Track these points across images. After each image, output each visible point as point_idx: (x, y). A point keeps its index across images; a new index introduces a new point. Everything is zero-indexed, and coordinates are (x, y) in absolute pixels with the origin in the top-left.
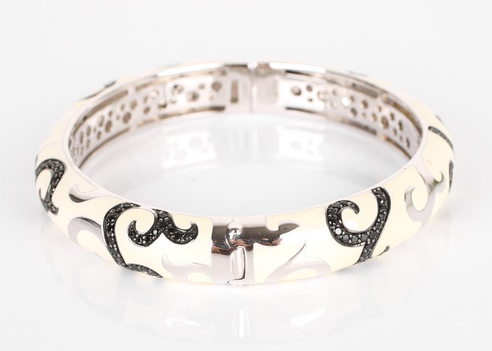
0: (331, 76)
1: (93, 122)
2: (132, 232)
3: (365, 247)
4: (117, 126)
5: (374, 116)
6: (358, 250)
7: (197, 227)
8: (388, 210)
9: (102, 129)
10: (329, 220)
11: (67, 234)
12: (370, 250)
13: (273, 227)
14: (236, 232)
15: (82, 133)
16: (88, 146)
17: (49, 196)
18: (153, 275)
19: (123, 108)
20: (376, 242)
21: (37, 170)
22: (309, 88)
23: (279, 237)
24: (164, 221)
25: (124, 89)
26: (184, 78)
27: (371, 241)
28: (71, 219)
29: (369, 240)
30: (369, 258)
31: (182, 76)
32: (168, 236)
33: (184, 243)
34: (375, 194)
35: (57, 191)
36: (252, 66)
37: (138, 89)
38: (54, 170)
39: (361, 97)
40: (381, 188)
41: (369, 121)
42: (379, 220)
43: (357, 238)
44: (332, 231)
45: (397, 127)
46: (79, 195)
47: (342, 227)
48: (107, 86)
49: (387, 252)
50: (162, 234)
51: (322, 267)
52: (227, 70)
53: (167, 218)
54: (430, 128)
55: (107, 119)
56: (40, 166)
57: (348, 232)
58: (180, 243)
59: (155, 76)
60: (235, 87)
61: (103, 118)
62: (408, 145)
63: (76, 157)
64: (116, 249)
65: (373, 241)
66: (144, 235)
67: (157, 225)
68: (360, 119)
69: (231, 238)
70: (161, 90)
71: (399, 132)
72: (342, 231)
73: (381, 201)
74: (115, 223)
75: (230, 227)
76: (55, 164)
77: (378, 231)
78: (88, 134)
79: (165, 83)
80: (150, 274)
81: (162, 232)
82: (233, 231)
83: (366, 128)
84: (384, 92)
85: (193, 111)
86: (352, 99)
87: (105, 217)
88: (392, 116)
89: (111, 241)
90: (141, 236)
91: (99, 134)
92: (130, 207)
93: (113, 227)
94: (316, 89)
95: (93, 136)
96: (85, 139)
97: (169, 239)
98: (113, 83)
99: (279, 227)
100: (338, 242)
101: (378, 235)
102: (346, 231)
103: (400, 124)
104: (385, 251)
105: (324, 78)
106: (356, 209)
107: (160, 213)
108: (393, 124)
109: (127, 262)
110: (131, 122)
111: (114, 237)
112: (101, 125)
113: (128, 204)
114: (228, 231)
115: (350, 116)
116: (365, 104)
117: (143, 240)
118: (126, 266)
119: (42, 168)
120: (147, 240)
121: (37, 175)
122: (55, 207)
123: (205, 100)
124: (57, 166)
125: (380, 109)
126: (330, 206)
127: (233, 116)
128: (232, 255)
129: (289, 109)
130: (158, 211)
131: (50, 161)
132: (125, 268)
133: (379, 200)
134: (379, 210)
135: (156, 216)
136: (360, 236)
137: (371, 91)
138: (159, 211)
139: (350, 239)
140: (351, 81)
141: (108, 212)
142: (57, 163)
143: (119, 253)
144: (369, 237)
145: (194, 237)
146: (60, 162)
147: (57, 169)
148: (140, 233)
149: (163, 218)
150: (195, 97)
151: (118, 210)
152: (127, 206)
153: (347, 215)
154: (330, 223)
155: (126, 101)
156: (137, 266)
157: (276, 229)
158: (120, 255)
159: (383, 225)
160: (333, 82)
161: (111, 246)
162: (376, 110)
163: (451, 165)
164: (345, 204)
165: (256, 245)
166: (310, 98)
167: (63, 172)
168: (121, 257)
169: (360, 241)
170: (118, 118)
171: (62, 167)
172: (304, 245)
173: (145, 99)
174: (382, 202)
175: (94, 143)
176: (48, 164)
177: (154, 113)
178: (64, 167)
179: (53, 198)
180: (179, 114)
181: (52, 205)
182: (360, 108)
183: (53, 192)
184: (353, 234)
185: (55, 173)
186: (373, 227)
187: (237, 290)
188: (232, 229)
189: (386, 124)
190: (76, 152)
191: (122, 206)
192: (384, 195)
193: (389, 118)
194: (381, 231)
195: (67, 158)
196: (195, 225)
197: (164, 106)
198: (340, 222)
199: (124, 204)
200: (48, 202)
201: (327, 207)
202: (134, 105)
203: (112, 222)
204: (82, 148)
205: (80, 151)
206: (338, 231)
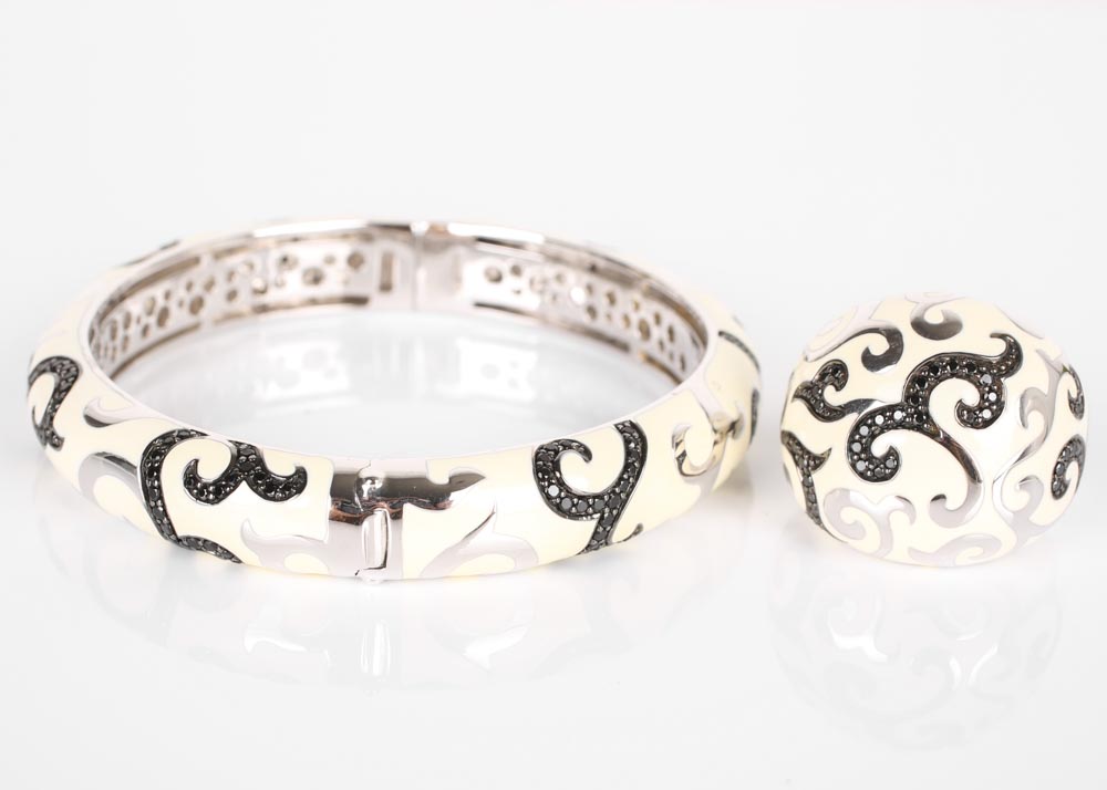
0: (553, 249)
1: (135, 306)
2: (191, 479)
3: (600, 523)
4: (178, 318)
5: (627, 319)
6: (587, 527)
7: (305, 473)
8: (642, 460)
9: (152, 320)
10: (537, 470)
11: (77, 485)
12: (608, 528)
13: (439, 478)
14: (373, 483)
15: (114, 322)
16: (124, 348)
17: (48, 418)
18: (225, 558)
19: (189, 287)
20: (619, 515)
21: (31, 377)
22: (516, 271)
23: (449, 495)
24: (248, 460)
25: (194, 253)
26: (298, 243)
27: (611, 512)
28: (85, 457)
29: (607, 510)
30: (607, 544)
31: (296, 240)
32: (253, 486)
33: (282, 499)
34: (621, 432)
35: (63, 409)
36: (419, 228)
37: (218, 255)
38: (60, 374)
39: (604, 287)
40: (631, 423)
41: (615, 328)
42: (625, 476)
43: (585, 505)
44: (542, 489)
45: (665, 337)
46: (99, 415)
47: (561, 484)
48: (165, 248)
49: (638, 536)
50: (244, 482)
51: (523, 554)
52: (376, 232)
53: (254, 456)
54: (721, 333)
55: (161, 302)
56: (36, 370)
57: (570, 494)
58: (273, 499)
59: (249, 236)
60: (387, 264)
61: (153, 301)
62: (683, 366)
63: (101, 361)
64: (161, 509)
65: (615, 512)
66: (211, 485)
67: (236, 466)
68: (601, 324)
69: (365, 496)
70: (257, 260)
71: (668, 345)
72: (561, 491)
73: (630, 442)
74: (161, 462)
75: (364, 475)
76: (63, 365)
77: (623, 496)
78: (126, 326)
79: (266, 250)
80: (220, 556)
81: (244, 479)
82: (369, 481)
83: (612, 342)
84: (646, 276)
85: (314, 302)
86: (590, 289)
87: (144, 454)
88: (658, 319)
89: (153, 494)
90: (206, 486)
91: (145, 331)
92: (191, 436)
93: (158, 470)
94: (528, 272)
95: (134, 330)
96: (121, 333)
97: (256, 491)
98: (174, 244)
99: (450, 479)
100: (552, 509)
101: (624, 503)
102: (567, 491)
103: (671, 332)
104: (635, 533)
105: (542, 252)
106: (587, 454)
107: (242, 447)
108: (658, 333)
109: (180, 533)
110: (204, 314)
111: (159, 488)
112: (150, 313)
113: (186, 431)
114: (360, 481)
115: (585, 319)
116: (612, 299)
117: (209, 493)
118: (178, 541)
119: (40, 371)
120: (216, 492)
121: (31, 384)
122: (57, 438)
123: (334, 284)
124: (66, 367)
125: (637, 307)
126: (541, 448)
127: (382, 316)
128: (366, 524)
129: (480, 305)
130: (238, 444)
131: (53, 361)
132: (174, 546)
133: (627, 442)
134: (626, 459)
135: (235, 452)
136: (591, 501)
137: (622, 276)
138: (241, 444)
139: (574, 505)
140: (588, 259)
141: (151, 444)
142: (65, 362)
143: (167, 515)
144: (607, 504)
145: (300, 490)
146: (72, 362)
147: (64, 373)
148: (204, 481)
149: (247, 456)
150: (317, 279)
151: (167, 440)
152: (184, 435)
153: (570, 464)
154: (540, 475)
155: (198, 275)
156: (198, 539)
157: (445, 481)
158: (169, 519)
159: (633, 486)
160: (556, 259)
161: (153, 504)
162: (629, 309)
163: (755, 397)
164: (567, 445)
165: (409, 509)
166: (517, 289)
167: (76, 377)
168: (170, 524)
169: (591, 510)
170: (181, 304)
171: (74, 369)
172: (493, 513)
173: (231, 275)
174: (632, 445)
175: (136, 344)
176: (51, 365)
177: (244, 302)
178: (77, 370)
179: (55, 422)
180: (288, 307)
181: (53, 434)
182: (602, 304)
183: (56, 411)
184: (581, 497)
185: (62, 380)
186: (615, 487)
187: (372, 589)
188: (367, 479)
189: (645, 332)
190: (102, 352)
191: (175, 434)
192: (636, 434)
193: (651, 320)
194: (628, 496)
195: (84, 354)
196: (303, 469)
197: (263, 292)
198: (558, 474)
199: (179, 431)
200: (47, 429)
201: (536, 449)
202: (209, 285)
203: (157, 462)
204: (114, 349)
205: (110, 352)
206: (554, 491)
